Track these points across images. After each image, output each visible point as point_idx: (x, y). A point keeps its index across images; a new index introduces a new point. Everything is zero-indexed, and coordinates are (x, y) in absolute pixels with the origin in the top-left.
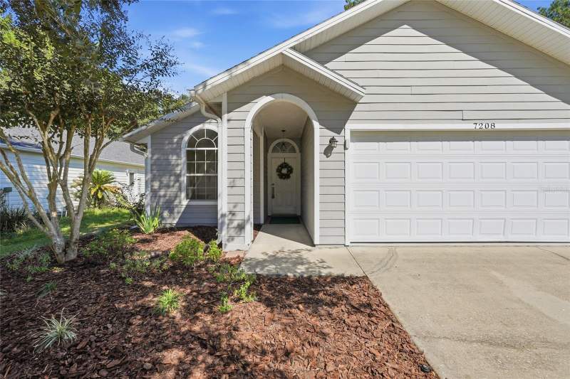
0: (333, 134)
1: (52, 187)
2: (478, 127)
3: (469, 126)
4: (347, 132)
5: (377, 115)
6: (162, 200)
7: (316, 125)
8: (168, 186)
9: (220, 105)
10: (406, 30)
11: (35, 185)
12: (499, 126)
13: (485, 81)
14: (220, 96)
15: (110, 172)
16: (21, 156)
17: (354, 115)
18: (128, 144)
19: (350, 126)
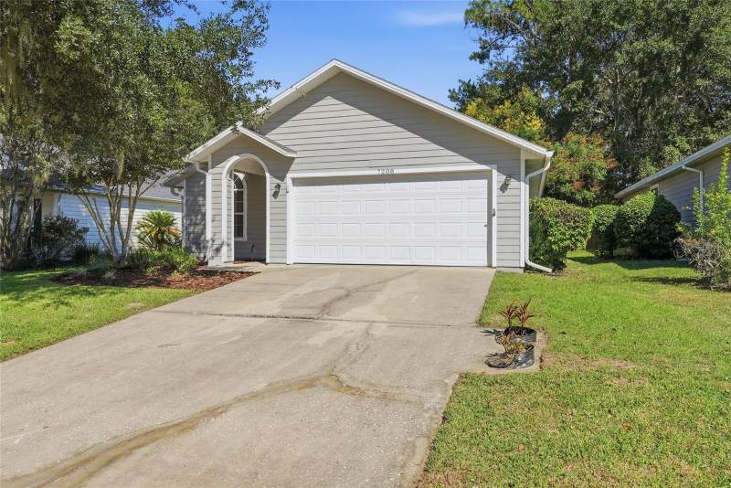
0: (278, 181)
1: (112, 221)
2: (381, 173)
3: (375, 172)
4: (288, 180)
5: (308, 166)
6: (192, 236)
7: (268, 175)
8: (196, 224)
9: (206, 164)
10: (329, 100)
11: (104, 219)
12: (397, 171)
13: (385, 136)
14: (207, 157)
15: (171, 213)
16: (97, 199)
17: (293, 167)
18: (169, 189)
19: (290, 175)
